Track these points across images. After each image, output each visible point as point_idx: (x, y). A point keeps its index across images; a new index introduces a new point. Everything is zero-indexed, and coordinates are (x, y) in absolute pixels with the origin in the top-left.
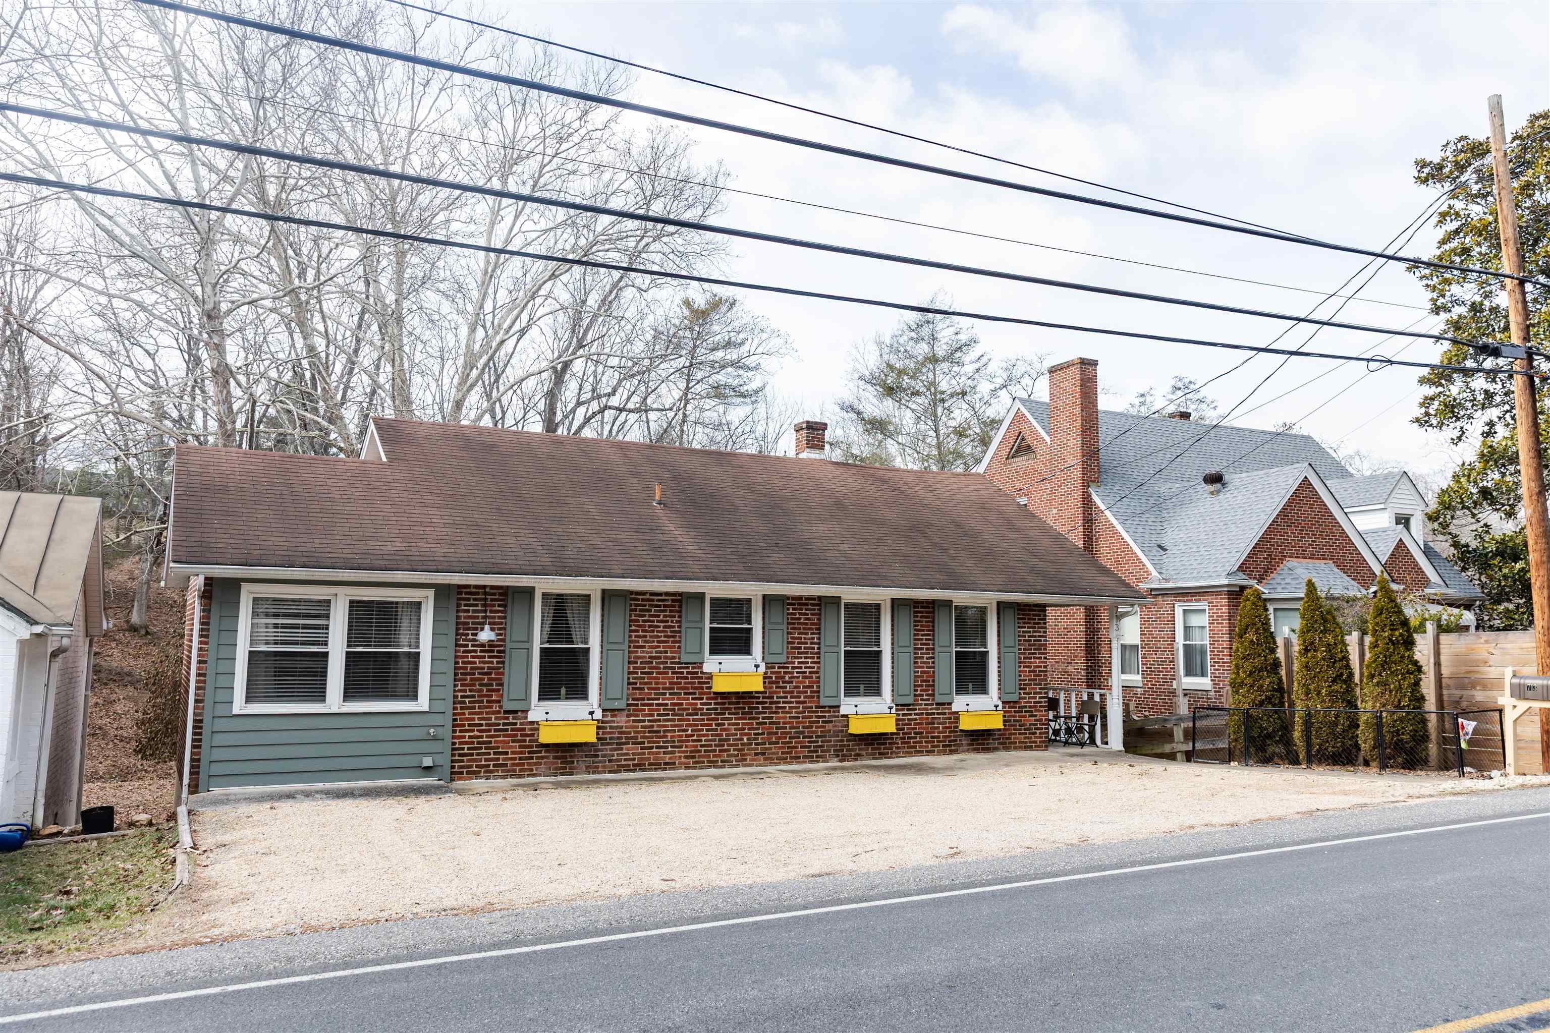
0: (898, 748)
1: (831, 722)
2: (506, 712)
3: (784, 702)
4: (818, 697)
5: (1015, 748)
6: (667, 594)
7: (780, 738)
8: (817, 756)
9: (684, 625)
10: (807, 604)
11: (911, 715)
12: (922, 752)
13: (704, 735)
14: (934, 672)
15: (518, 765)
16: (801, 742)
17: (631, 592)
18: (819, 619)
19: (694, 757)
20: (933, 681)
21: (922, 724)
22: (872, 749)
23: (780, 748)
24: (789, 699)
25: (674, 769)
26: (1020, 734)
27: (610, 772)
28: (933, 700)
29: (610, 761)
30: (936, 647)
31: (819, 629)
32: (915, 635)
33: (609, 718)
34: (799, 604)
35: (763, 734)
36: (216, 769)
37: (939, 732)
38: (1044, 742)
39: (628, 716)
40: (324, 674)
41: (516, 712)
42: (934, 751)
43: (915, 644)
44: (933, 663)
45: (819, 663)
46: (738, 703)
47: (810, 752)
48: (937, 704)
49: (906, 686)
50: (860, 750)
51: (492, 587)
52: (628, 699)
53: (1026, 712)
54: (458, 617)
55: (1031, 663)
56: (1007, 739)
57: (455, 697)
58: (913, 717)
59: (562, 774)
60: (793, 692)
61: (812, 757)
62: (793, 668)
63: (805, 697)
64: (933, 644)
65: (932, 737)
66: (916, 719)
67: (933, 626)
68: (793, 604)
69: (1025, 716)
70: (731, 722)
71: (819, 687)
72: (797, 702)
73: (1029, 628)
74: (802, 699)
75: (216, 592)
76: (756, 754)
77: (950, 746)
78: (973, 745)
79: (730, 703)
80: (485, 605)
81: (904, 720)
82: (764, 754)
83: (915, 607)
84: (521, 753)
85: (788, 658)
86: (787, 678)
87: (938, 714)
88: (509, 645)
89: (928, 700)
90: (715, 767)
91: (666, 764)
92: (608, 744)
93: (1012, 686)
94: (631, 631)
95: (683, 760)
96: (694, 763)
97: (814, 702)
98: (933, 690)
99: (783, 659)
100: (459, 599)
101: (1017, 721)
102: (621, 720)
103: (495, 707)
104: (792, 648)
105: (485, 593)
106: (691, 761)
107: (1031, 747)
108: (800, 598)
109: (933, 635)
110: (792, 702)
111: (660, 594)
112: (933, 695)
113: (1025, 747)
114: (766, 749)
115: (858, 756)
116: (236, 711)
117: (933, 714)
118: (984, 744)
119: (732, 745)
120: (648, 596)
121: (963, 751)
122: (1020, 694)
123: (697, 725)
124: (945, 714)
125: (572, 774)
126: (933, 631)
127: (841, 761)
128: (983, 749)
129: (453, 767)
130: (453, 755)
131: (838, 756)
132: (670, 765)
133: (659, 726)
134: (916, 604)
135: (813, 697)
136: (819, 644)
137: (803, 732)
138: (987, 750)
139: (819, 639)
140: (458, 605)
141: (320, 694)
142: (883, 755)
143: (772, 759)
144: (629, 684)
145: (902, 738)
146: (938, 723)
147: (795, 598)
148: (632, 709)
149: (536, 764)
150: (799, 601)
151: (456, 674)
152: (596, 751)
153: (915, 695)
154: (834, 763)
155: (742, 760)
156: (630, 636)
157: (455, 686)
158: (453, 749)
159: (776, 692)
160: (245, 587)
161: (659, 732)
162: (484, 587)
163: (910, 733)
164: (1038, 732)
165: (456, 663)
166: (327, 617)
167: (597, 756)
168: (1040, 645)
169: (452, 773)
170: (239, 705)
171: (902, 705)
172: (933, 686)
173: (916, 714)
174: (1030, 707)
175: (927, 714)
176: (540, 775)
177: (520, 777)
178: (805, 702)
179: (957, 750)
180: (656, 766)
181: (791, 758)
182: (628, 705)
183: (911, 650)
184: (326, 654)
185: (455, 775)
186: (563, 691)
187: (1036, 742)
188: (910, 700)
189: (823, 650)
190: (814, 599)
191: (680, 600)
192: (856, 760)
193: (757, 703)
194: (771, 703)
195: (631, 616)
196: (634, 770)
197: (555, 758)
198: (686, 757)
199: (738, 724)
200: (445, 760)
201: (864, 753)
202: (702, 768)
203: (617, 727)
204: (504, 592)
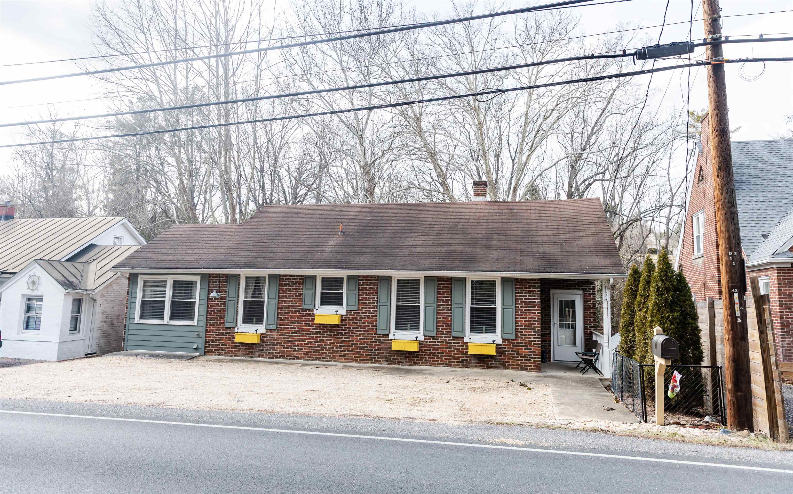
0: (426, 360)
1: (384, 343)
2: (226, 328)
3: (356, 331)
4: (376, 329)
5: (513, 368)
6: (297, 276)
7: (354, 349)
8: (375, 361)
9: (304, 291)
10: (371, 280)
11: (435, 342)
12: (443, 364)
13: (314, 344)
14: (451, 319)
15: (230, 351)
16: (366, 352)
17: (280, 276)
18: (377, 288)
19: (308, 355)
20: (451, 324)
21: (443, 348)
22: (409, 360)
23: (354, 354)
24: (359, 329)
25: (298, 359)
26: (516, 360)
27: (269, 358)
28: (451, 335)
29: (269, 353)
30: (452, 304)
31: (377, 293)
32: (437, 297)
33: (269, 333)
34: (366, 280)
35: (344, 346)
36: (129, 343)
37: (455, 354)
38: (537, 366)
39: (278, 332)
40: (163, 309)
41: (230, 328)
42: (451, 365)
43: (437, 302)
44: (451, 313)
45: (377, 311)
46: (332, 330)
47: (370, 358)
48: (453, 337)
49: (432, 326)
50: (401, 359)
51: (223, 274)
52: (277, 325)
53: (521, 346)
54: (209, 287)
55: (527, 315)
56: (506, 362)
57: (207, 320)
58: (436, 343)
59: (248, 357)
60: (361, 326)
61: (372, 360)
62: (362, 313)
63: (369, 329)
64: (451, 303)
65: (449, 356)
66: (438, 345)
67: (451, 292)
68: (363, 280)
69: (522, 349)
70: (327, 339)
71: (376, 324)
72: (364, 331)
73: (525, 293)
74: (367, 329)
75: (131, 278)
76: (340, 356)
77: (463, 362)
78: (480, 363)
79: (327, 330)
80: (219, 282)
81: (430, 345)
82: (344, 356)
83: (438, 281)
84: (232, 346)
85: (358, 308)
86: (358, 318)
87: (454, 343)
88: (228, 299)
89: (447, 334)
90: (319, 360)
91: (294, 356)
92: (269, 345)
93: (510, 329)
94: (279, 293)
95: (303, 355)
96: (308, 357)
97: (373, 331)
98: (451, 329)
99: (356, 308)
100: (209, 280)
101: (515, 351)
102: (274, 334)
103: (222, 326)
104: (362, 303)
105: (220, 277)
106: (307, 356)
107: (527, 369)
108: (367, 277)
109: (451, 297)
110: (361, 331)
111: (294, 276)
112: (451, 332)
113: (521, 369)
114: (346, 354)
115: (399, 363)
116: (136, 322)
117: (451, 343)
118: (488, 364)
119: (328, 350)
120: (288, 277)
121: (472, 367)
122: (516, 334)
123: (310, 339)
124: (459, 343)
125: (252, 357)
126: (451, 294)
127: (389, 364)
128: (487, 366)
129: (205, 349)
130: (205, 344)
131: (387, 361)
132: (296, 357)
133: (292, 338)
134: (439, 279)
135: (373, 329)
136: (377, 301)
137: (367, 347)
138: (491, 367)
139: (377, 298)
140: (209, 282)
141: (162, 317)
142: (415, 363)
143: (349, 359)
144: (278, 318)
145: (428, 355)
146: (454, 348)
147: (363, 277)
148: (279, 329)
149: (238, 351)
150: (366, 279)
151: (207, 311)
152: (263, 347)
153: (438, 331)
154: (385, 365)
155: (333, 358)
156: (279, 296)
157: (207, 316)
158: (206, 342)
159: (352, 325)
160: (140, 276)
161: (292, 341)
162: (219, 274)
163: (435, 353)
164: (532, 360)
165: (208, 306)
166: (165, 287)
167: (263, 350)
168: (534, 305)
169: (205, 352)
170: (137, 319)
171: (429, 336)
172: (451, 326)
173: (438, 342)
174: (525, 343)
175: (446, 343)
176: (239, 356)
177: (231, 356)
178: (368, 331)
179: (468, 366)
180: (290, 357)
181: (360, 360)
182: (277, 327)
183: (435, 305)
184: (164, 301)
185: (206, 353)
186: (254, 320)
187: (531, 366)
188: (434, 334)
189: (379, 304)
190: (375, 277)
191: (303, 279)
192: (399, 365)
193: (342, 330)
194: (349, 331)
195: (279, 286)
196: (280, 358)
197: (245, 349)
198: (304, 354)
199: (331, 340)
200: (202, 346)
201: (404, 361)
202: (312, 360)
203: (272, 338)
204: (227, 277)
